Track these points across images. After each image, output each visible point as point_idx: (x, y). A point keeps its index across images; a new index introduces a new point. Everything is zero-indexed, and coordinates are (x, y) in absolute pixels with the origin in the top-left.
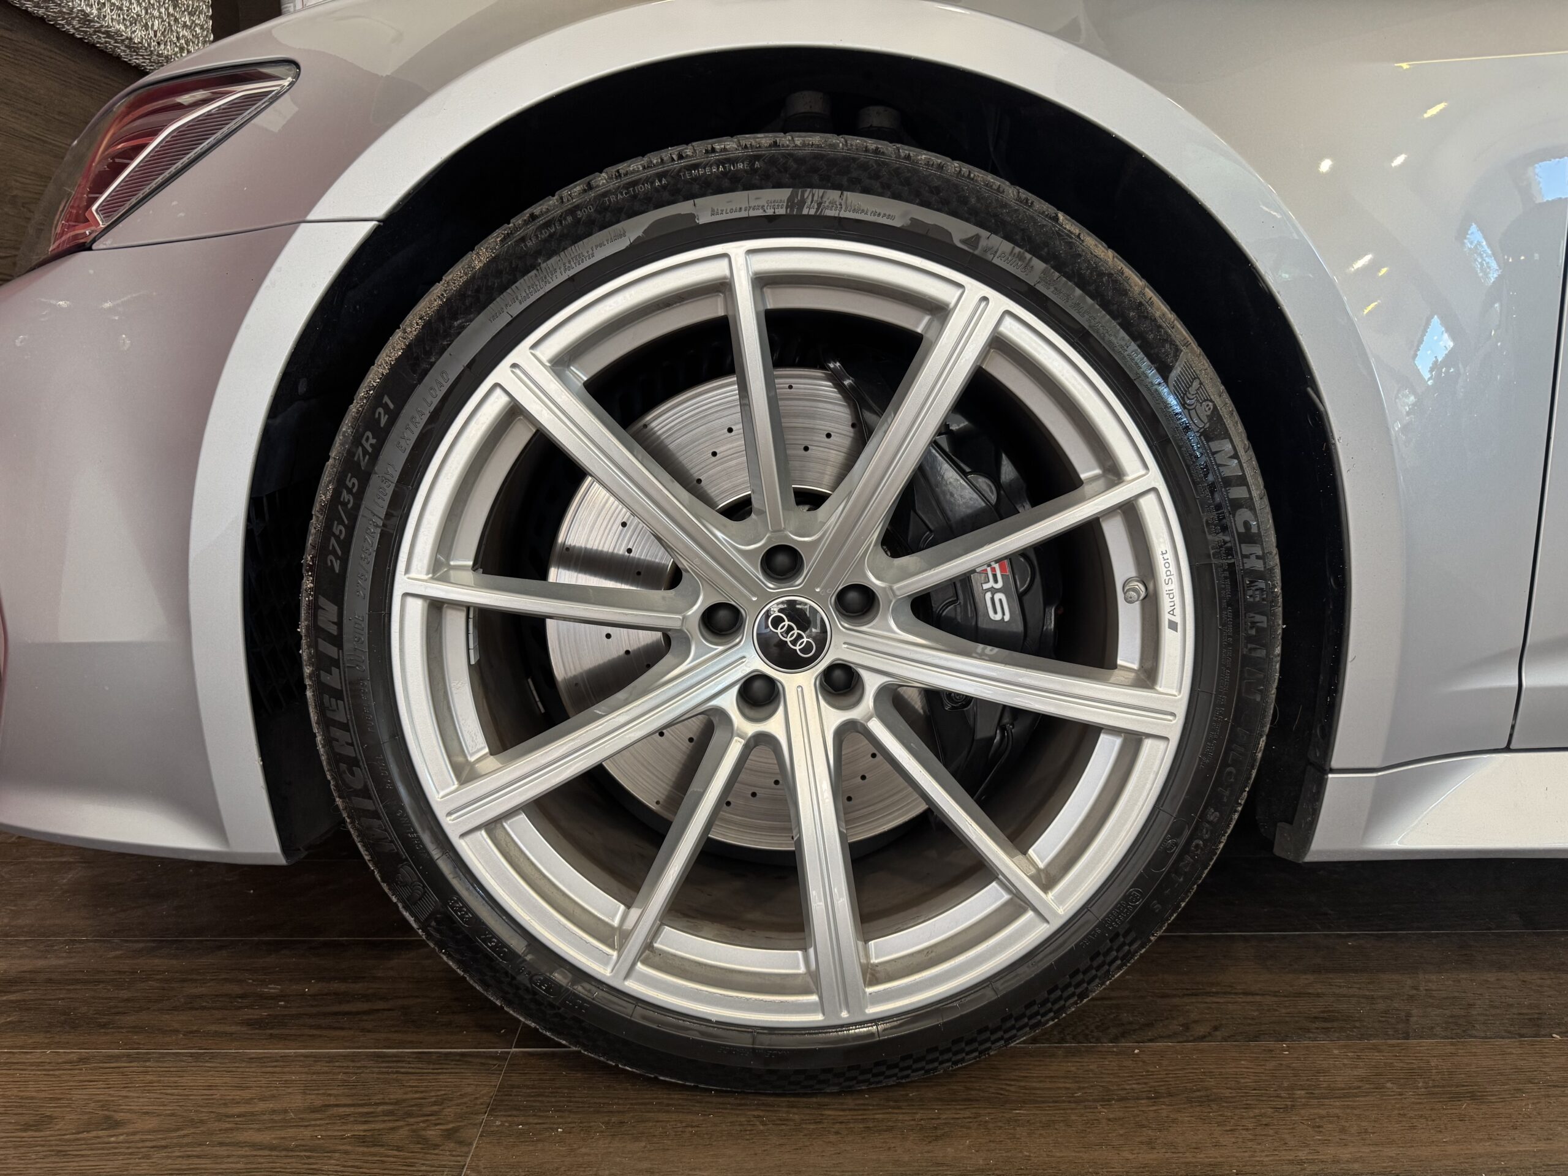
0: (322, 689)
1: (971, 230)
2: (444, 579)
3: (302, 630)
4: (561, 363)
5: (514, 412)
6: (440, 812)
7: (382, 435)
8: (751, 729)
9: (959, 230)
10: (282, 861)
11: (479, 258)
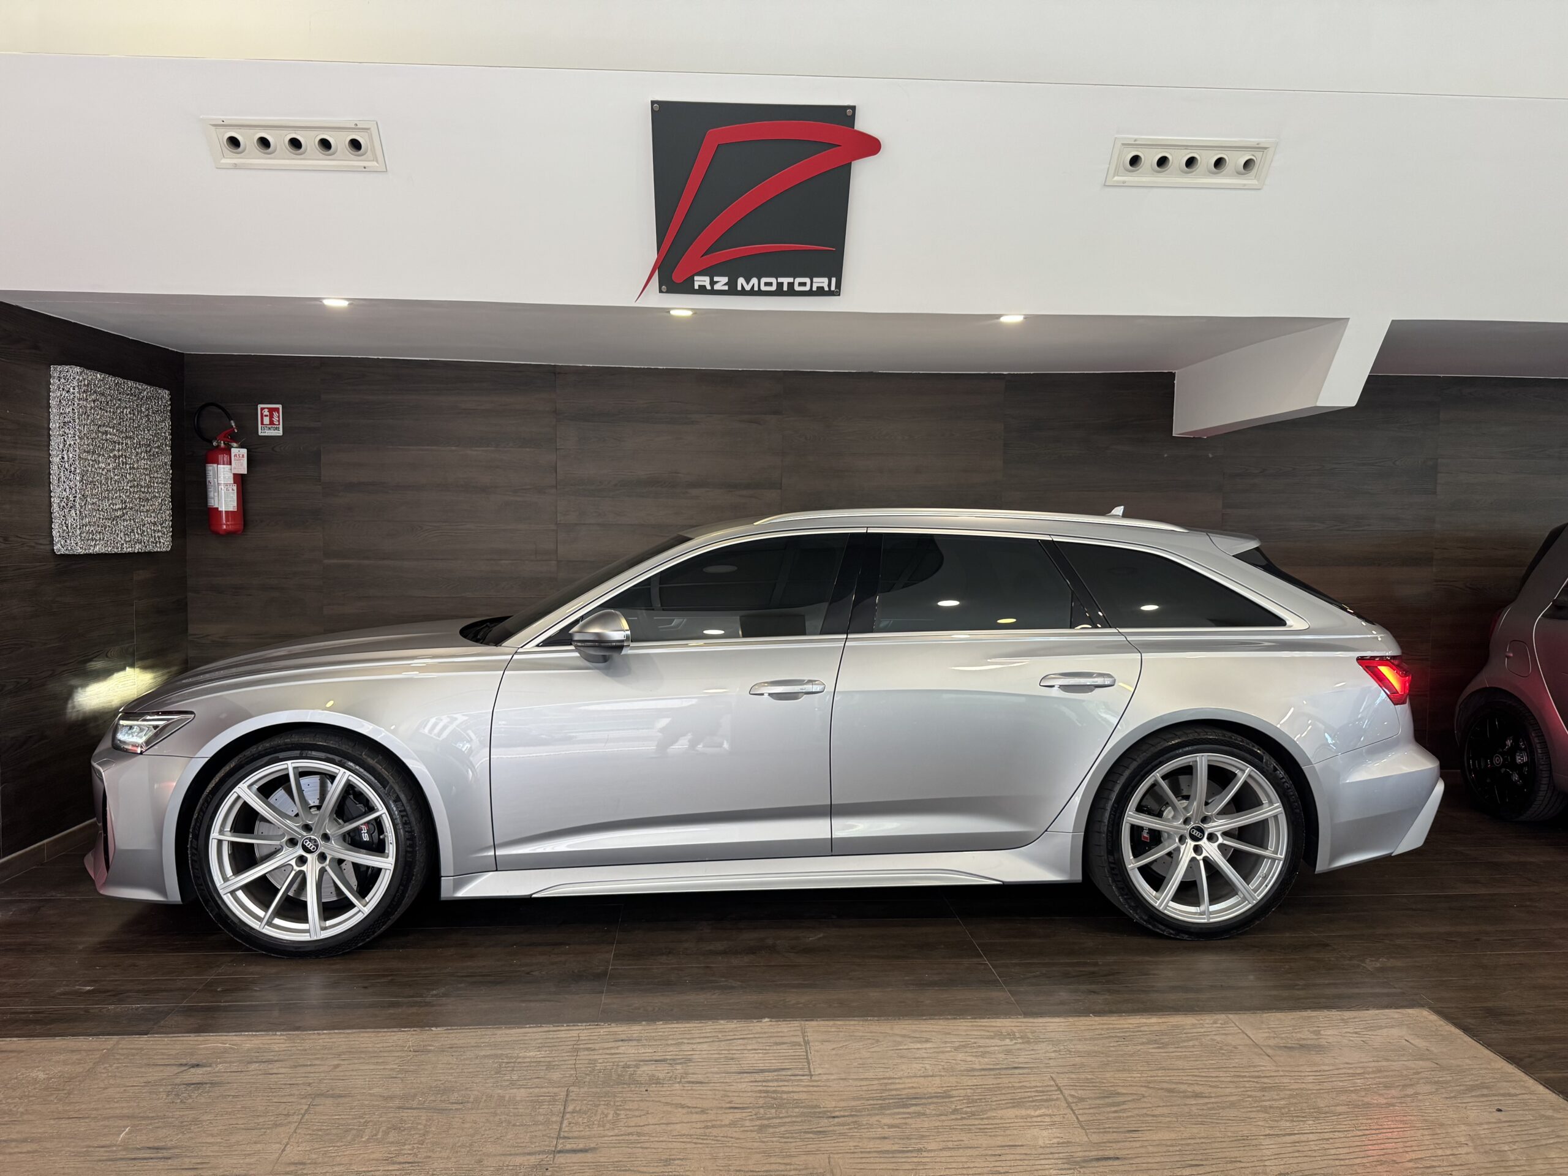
0: (192, 860)
1: (340, 759)
2: (223, 835)
3: (189, 846)
4: (250, 787)
5: (239, 797)
6: (219, 889)
7: (209, 804)
8: (298, 869)
9: (337, 758)
10: (181, 903)
11: (232, 764)
